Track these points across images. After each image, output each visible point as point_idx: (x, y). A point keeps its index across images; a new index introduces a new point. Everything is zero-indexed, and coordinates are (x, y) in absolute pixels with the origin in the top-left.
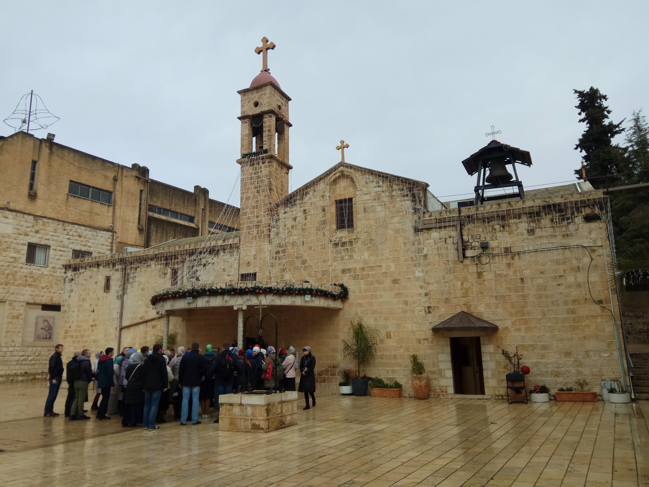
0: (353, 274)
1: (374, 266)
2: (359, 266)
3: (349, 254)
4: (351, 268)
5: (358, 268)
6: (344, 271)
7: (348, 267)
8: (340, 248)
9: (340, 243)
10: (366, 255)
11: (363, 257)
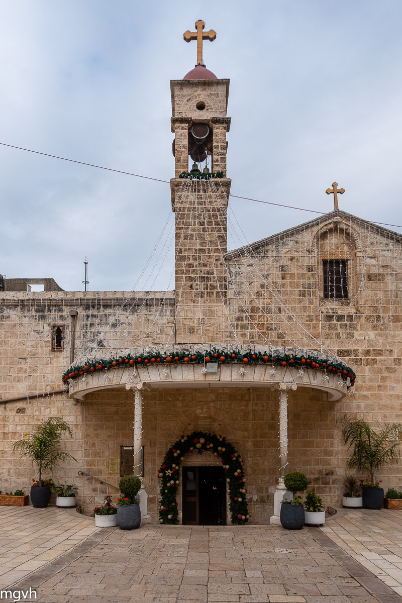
0: (354, 357)
1: (382, 350)
2: (361, 348)
3: (348, 331)
4: (351, 350)
5: (360, 351)
6: (341, 352)
7: (346, 348)
8: (335, 322)
9: (335, 316)
10: (372, 335)
11: (367, 338)
